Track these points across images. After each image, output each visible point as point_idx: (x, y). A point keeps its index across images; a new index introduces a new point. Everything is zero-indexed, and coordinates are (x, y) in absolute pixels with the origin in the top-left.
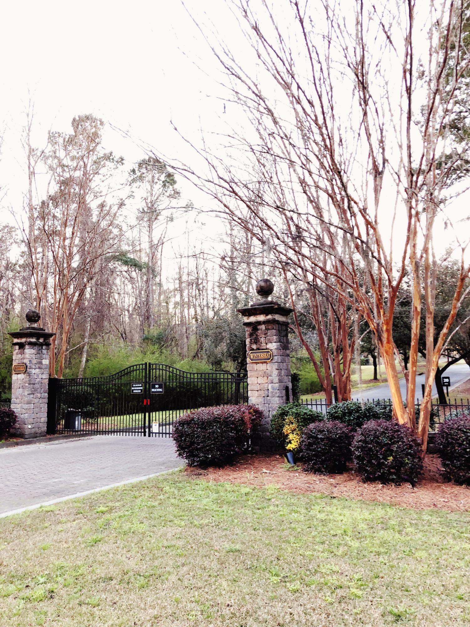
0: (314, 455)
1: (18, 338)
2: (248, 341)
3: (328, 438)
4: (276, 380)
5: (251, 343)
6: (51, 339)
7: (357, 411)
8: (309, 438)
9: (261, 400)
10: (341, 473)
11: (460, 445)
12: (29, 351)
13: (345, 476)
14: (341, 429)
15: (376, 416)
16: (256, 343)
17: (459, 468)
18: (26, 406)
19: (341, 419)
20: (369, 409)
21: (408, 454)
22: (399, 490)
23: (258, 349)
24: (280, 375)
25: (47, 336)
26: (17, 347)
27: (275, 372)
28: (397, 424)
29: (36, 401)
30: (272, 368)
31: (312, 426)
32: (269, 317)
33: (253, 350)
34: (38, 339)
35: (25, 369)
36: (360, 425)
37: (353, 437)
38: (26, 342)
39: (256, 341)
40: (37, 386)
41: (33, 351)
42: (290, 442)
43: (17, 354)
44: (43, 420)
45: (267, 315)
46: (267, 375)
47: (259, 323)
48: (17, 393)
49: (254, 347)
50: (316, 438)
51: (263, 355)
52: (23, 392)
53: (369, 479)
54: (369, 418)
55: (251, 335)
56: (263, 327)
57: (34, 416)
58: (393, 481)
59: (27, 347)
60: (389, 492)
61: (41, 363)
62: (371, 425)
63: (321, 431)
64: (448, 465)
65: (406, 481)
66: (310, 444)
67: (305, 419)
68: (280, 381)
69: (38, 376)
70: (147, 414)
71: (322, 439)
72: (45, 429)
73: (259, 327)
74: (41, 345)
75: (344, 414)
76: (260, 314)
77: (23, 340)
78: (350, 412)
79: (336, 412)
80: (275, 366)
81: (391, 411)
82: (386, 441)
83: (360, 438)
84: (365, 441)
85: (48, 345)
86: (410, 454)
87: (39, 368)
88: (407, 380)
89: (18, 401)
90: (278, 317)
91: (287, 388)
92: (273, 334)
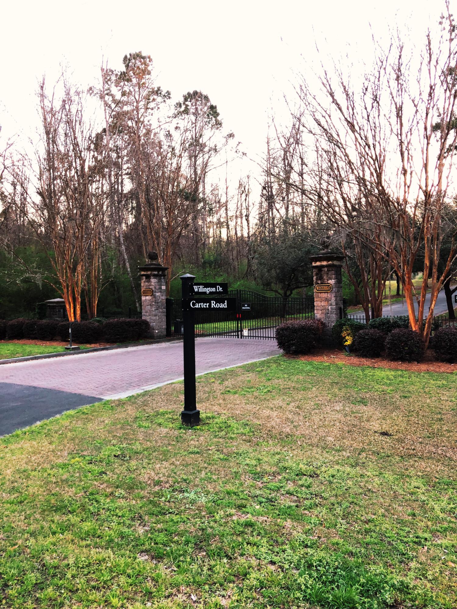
0: (363, 348)
1: (144, 271)
2: (315, 278)
3: (372, 338)
4: (334, 304)
5: (317, 279)
6: (166, 272)
7: (388, 324)
8: (360, 338)
9: (323, 316)
10: (378, 357)
11: (445, 341)
12: (153, 281)
13: (380, 359)
14: (379, 333)
15: (399, 326)
16: (320, 280)
17: (443, 354)
18: (154, 318)
19: (377, 328)
20: (395, 322)
21: (416, 346)
22: (410, 365)
23: (322, 283)
24: (336, 300)
25: (164, 270)
26: (144, 277)
27: (333, 299)
28: (412, 331)
29: (160, 314)
30: (332, 297)
31: (361, 331)
32: (330, 262)
33: (318, 284)
34: (158, 272)
35: (151, 293)
36: (390, 331)
37: (386, 338)
38: (151, 274)
39: (320, 278)
40: (160, 304)
41: (156, 280)
42: (346, 341)
43: (145, 282)
44: (164, 327)
45: (328, 261)
46: (327, 300)
47: (323, 266)
48: (146, 309)
49: (319, 282)
50: (364, 338)
51: (326, 288)
52: (151, 308)
53: (394, 359)
54: (395, 327)
55: (317, 274)
56: (326, 269)
57: (158, 324)
58: (407, 360)
59: (152, 278)
60: (404, 365)
61: (161, 288)
62: (396, 331)
63: (367, 335)
64: (437, 352)
65: (414, 360)
66: (360, 342)
67: (356, 328)
68: (336, 304)
69: (160, 297)
70: (239, 322)
71: (368, 339)
72: (165, 333)
73: (323, 269)
74: (161, 276)
75: (380, 325)
76: (324, 260)
77: (149, 273)
78: (384, 324)
79: (375, 324)
80: (333, 295)
81: (408, 323)
82: (404, 339)
83: (390, 338)
84: (393, 340)
85: (164, 276)
86: (417, 347)
87: (160, 292)
88: (419, 305)
89: (147, 314)
90: (336, 263)
91: (340, 309)
92: (332, 274)
